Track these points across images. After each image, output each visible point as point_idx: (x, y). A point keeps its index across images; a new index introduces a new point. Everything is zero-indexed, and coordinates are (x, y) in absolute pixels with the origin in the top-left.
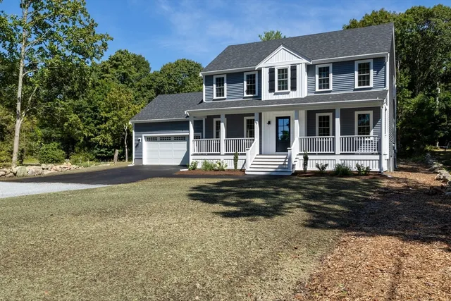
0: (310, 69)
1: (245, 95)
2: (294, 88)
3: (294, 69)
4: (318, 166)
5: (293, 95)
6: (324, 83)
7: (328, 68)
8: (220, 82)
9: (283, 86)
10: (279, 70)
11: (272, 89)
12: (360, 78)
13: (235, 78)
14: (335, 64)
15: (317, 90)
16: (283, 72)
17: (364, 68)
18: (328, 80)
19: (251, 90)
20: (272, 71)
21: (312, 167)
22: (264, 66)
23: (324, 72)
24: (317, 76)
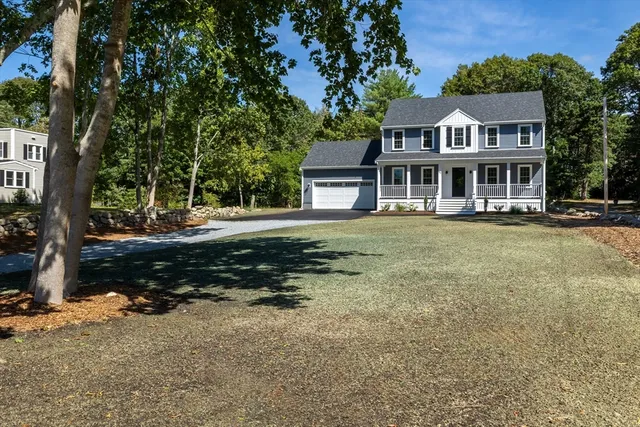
0: (481, 129)
1: (423, 148)
2: (468, 144)
3: (468, 128)
4: (495, 208)
5: (467, 150)
6: (492, 141)
7: (496, 129)
8: (398, 135)
9: (459, 142)
10: (456, 129)
11: (449, 144)
12: (522, 138)
13: (413, 133)
14: (501, 126)
15: (487, 146)
16: (459, 131)
17: (525, 130)
18: (496, 139)
19: (427, 143)
20: (449, 129)
21: (490, 208)
22: (443, 124)
23: (492, 132)
24: (487, 135)
